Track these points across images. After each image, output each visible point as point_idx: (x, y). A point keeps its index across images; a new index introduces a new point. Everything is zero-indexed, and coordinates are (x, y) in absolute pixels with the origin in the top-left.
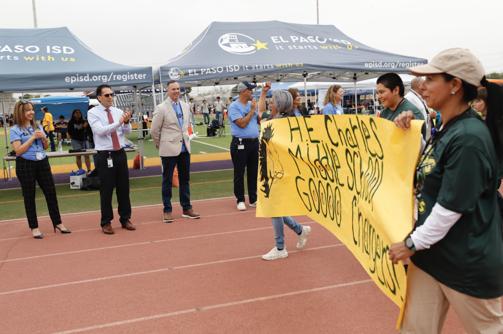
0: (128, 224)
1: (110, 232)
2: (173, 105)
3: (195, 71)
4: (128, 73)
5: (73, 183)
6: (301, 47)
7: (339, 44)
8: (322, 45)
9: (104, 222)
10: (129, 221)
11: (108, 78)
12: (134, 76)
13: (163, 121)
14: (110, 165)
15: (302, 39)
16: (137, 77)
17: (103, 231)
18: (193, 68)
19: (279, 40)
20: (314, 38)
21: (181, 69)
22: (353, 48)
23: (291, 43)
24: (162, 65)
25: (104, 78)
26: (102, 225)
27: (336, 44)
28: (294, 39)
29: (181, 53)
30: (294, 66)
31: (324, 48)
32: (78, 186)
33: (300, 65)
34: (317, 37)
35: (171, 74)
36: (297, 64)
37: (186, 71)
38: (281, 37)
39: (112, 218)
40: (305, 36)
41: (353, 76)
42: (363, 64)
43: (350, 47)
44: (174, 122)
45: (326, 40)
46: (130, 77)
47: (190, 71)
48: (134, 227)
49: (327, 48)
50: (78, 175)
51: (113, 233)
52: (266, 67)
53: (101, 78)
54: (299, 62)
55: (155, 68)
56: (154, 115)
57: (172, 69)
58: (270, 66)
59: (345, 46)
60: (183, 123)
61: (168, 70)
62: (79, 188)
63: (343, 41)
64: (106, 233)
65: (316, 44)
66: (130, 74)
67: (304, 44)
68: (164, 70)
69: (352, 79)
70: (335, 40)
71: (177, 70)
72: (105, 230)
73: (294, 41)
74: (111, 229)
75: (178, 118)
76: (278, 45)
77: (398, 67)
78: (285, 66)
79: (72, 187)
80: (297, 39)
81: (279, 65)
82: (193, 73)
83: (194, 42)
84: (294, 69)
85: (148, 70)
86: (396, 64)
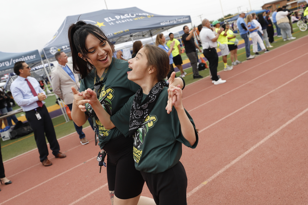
0: (60, 154)
1: (50, 164)
2: (64, 68)
3: (66, 46)
4: (23, 57)
5: (4, 137)
6: (123, 21)
7: (143, 16)
8: (134, 18)
9: (43, 159)
10: (59, 152)
11: (9, 63)
12: (27, 58)
13: (60, 81)
14: (39, 118)
15: (122, 17)
16: (30, 58)
17: (43, 165)
18: (65, 45)
19: (109, 19)
20: (129, 15)
21: (58, 47)
22: (151, 16)
23: (117, 20)
24: (44, 47)
25: (7, 63)
26: (42, 161)
27: (141, 16)
28: (118, 17)
29: (52, 39)
30: (124, 32)
31: (135, 19)
32: (8, 138)
33: (127, 31)
34: (130, 14)
35: (52, 52)
36: (125, 30)
37: (61, 48)
38: (110, 18)
39: (48, 154)
40: (123, 15)
41: (150, 34)
42: (159, 23)
43: (149, 16)
44: (68, 79)
45: (135, 15)
46: (25, 59)
47: (63, 47)
48: (64, 155)
49: (137, 19)
50: (6, 131)
51: (51, 164)
52: (109, 35)
53: (4, 64)
54: (126, 29)
55: (40, 50)
56: (52, 79)
57: (51, 48)
58: (110, 35)
59: (146, 16)
60: (74, 78)
61: (49, 50)
62: (9, 138)
63: (144, 14)
64: (46, 166)
65: (131, 18)
66: (24, 57)
67: (124, 19)
68: (47, 50)
69: (150, 36)
70: (140, 14)
71: (55, 49)
72: (45, 164)
73: (118, 18)
74: (49, 162)
75: (70, 75)
76: (110, 22)
77: (177, 22)
78: (119, 33)
79: (3, 140)
80: (119, 17)
81: (115, 33)
82: (66, 48)
83: (59, 31)
84: (125, 33)
85: (36, 52)
86: (176, 20)
